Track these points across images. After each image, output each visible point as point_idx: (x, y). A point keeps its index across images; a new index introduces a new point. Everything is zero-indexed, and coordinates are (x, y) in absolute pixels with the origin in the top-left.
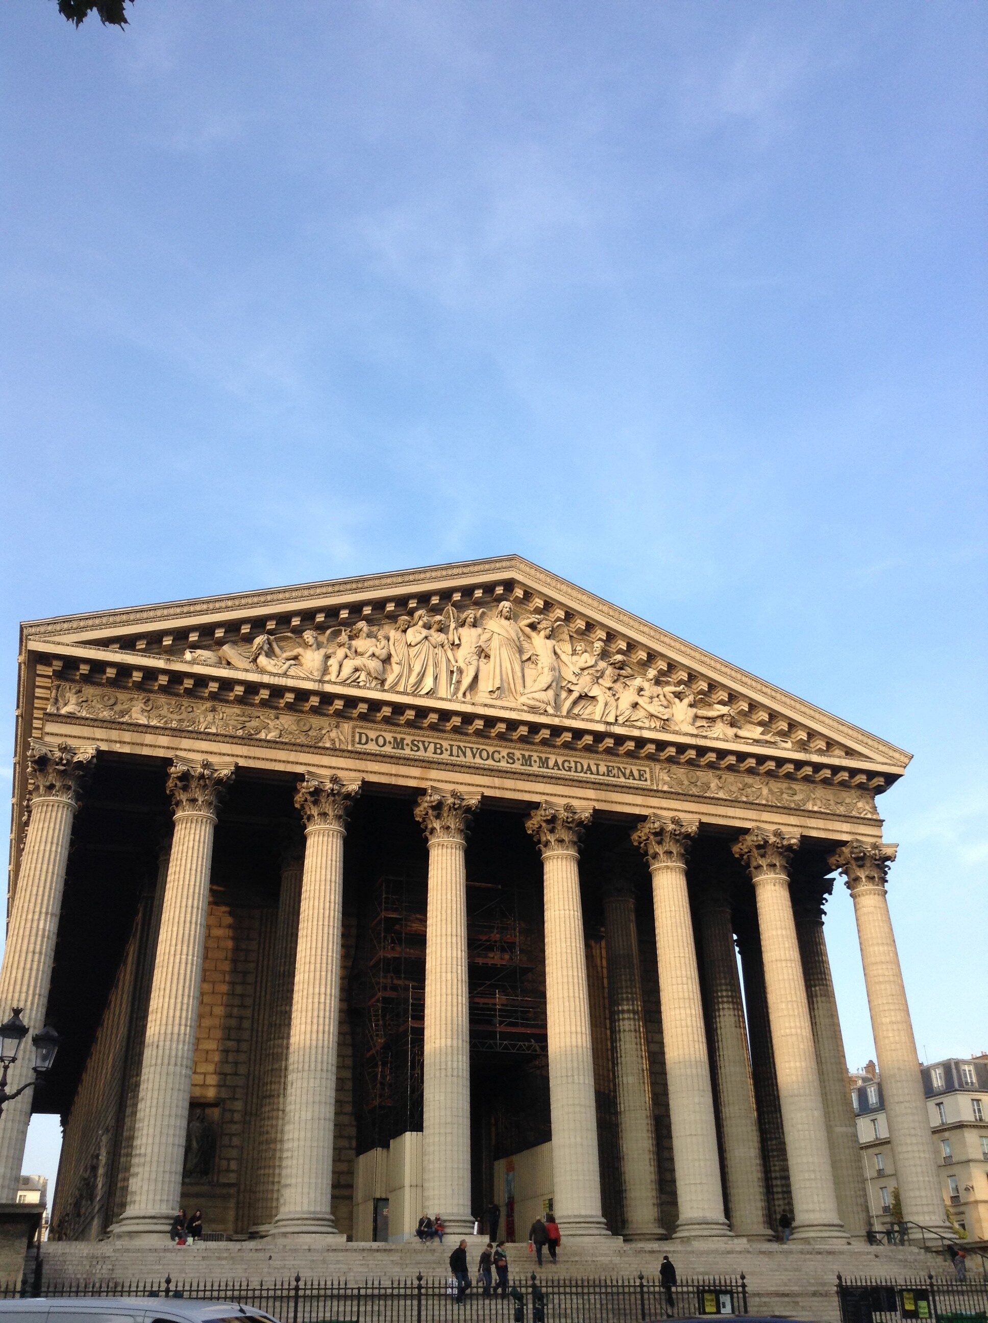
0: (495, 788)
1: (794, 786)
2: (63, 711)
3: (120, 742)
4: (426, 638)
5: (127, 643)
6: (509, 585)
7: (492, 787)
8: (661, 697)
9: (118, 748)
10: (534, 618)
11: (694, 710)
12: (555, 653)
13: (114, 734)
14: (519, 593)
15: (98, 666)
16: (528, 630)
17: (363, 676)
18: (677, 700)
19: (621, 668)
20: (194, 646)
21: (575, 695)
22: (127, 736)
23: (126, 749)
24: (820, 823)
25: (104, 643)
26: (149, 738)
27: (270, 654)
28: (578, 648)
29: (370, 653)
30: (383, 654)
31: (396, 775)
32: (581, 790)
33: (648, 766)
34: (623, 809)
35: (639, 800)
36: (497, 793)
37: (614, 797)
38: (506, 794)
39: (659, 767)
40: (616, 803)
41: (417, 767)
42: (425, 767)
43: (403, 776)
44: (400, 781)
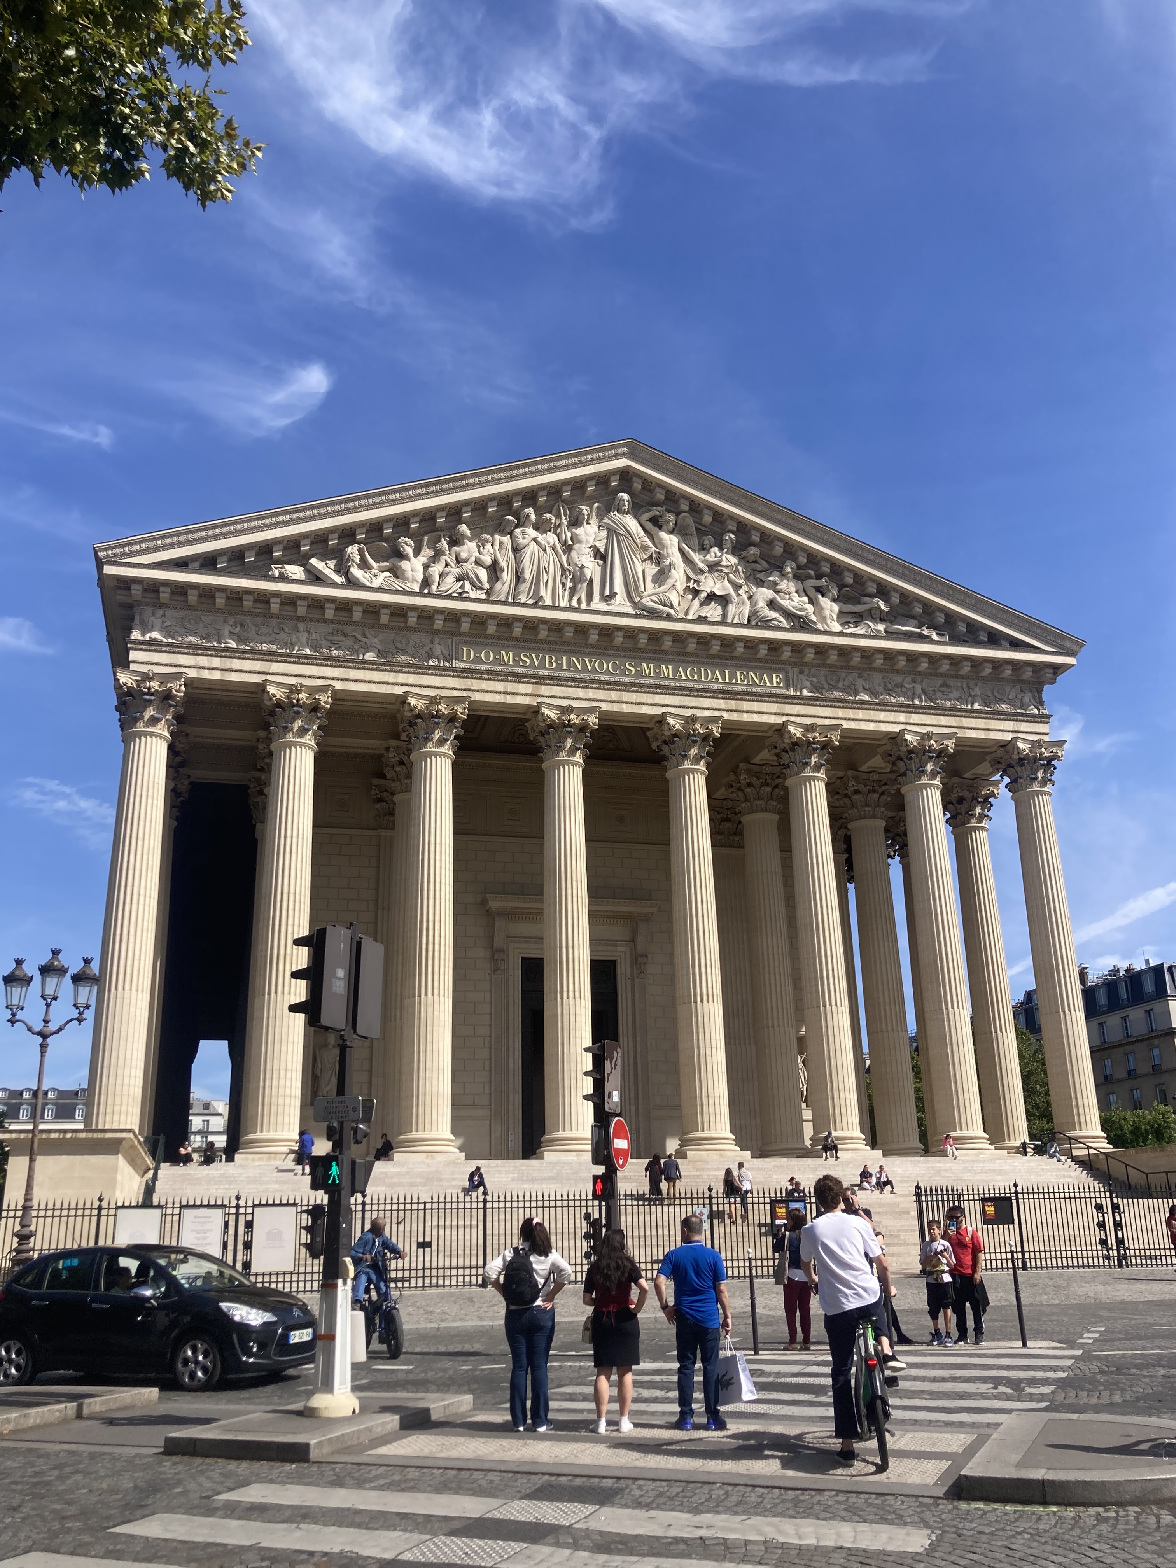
0: (614, 702)
2: (147, 637)
3: (209, 669)
4: (534, 540)
5: (209, 562)
6: (625, 475)
7: (609, 702)
8: (801, 592)
9: (206, 675)
11: (840, 605)
12: (681, 550)
13: (203, 661)
14: (637, 486)
15: (181, 589)
16: (649, 525)
17: (467, 586)
18: (819, 596)
19: (756, 562)
20: (281, 562)
21: (703, 595)
22: (216, 662)
23: (217, 676)
24: (981, 723)
25: (181, 564)
26: (236, 664)
27: (364, 565)
28: (706, 542)
29: (473, 559)
30: (488, 560)
31: (505, 693)
32: (708, 700)
33: (784, 670)
34: (756, 718)
35: (774, 707)
36: (615, 708)
37: (746, 705)
38: (626, 708)
39: (796, 670)
40: (748, 712)
41: (528, 683)
42: (537, 683)
43: (514, 694)
44: (509, 699)
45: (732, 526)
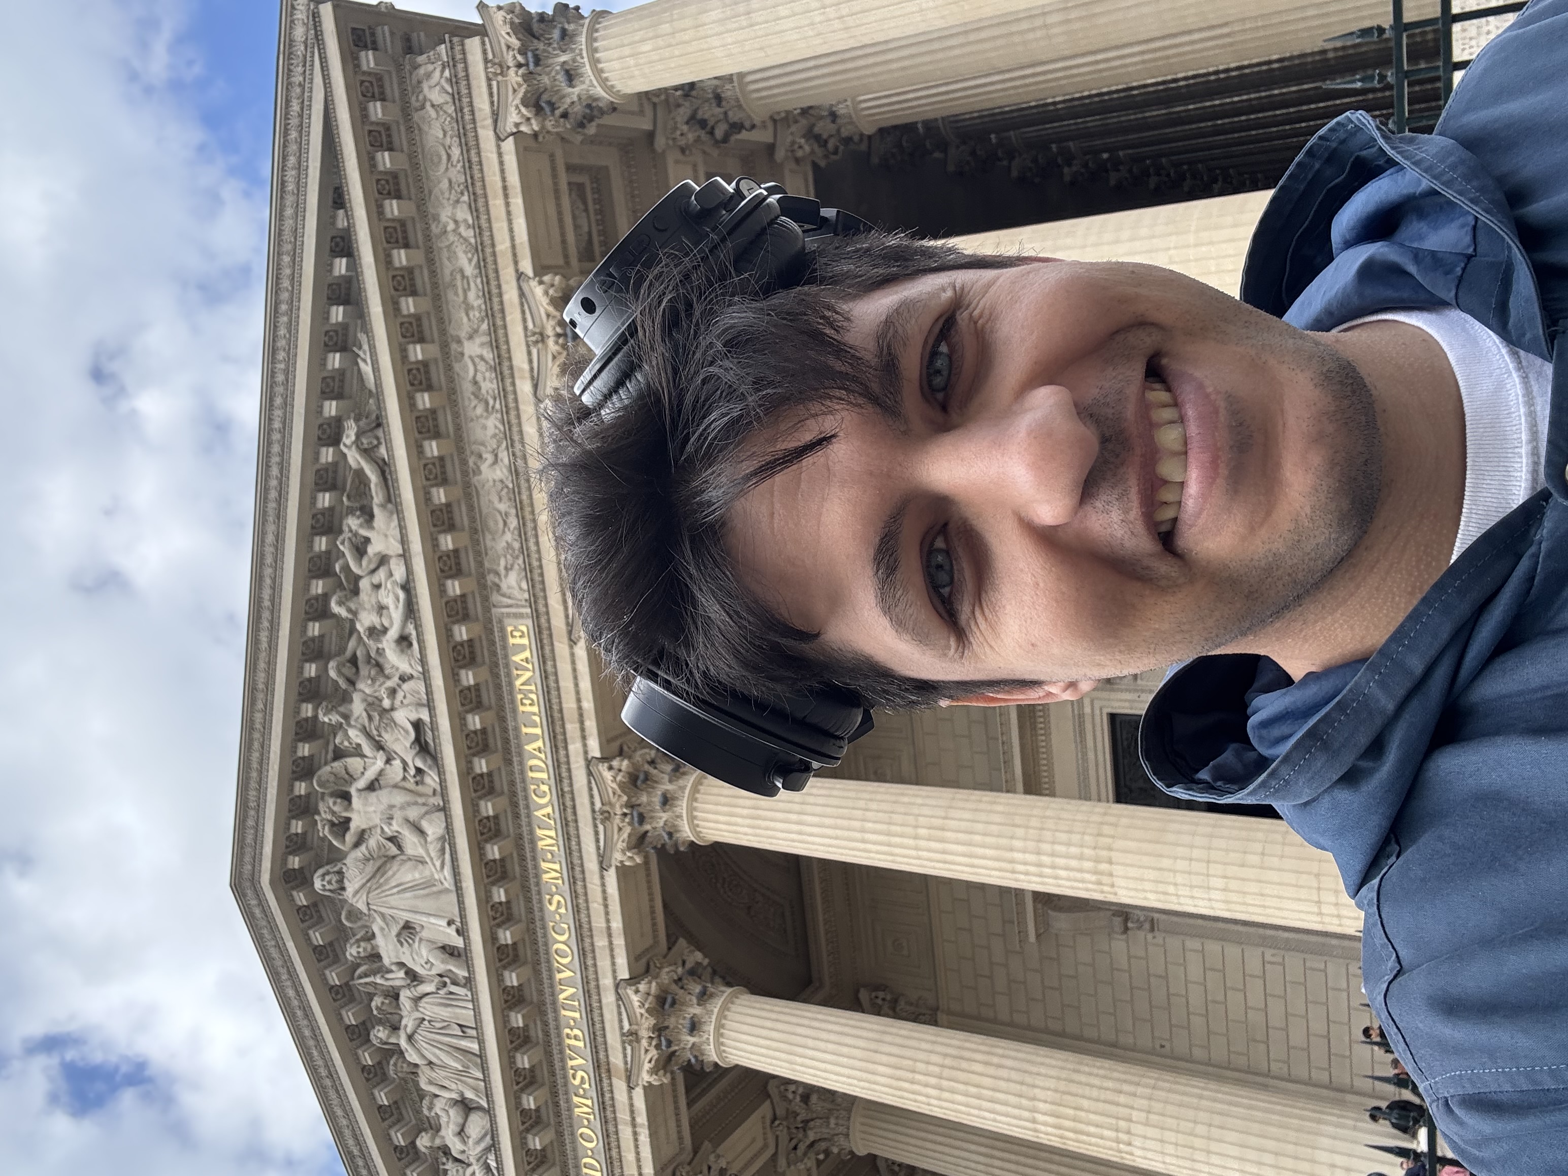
0: (611, 943)
1: (447, 278)
7: (612, 950)
8: (376, 579)
10: (325, 831)
11: (376, 511)
12: (372, 787)
14: (295, 862)
16: (350, 838)
18: (371, 550)
29: (460, 1138)
30: (456, 1114)
31: (634, 1125)
32: (574, 773)
33: (500, 621)
34: (586, 685)
35: (561, 648)
36: (619, 941)
37: (569, 704)
38: (617, 924)
39: (495, 598)
40: (579, 700)
41: (611, 1085)
42: (609, 1071)
43: (632, 1112)
44: (642, 1119)
45: (307, 710)
